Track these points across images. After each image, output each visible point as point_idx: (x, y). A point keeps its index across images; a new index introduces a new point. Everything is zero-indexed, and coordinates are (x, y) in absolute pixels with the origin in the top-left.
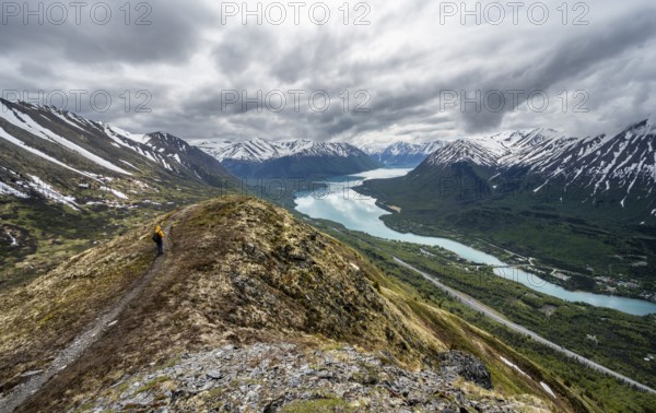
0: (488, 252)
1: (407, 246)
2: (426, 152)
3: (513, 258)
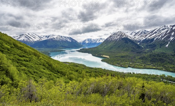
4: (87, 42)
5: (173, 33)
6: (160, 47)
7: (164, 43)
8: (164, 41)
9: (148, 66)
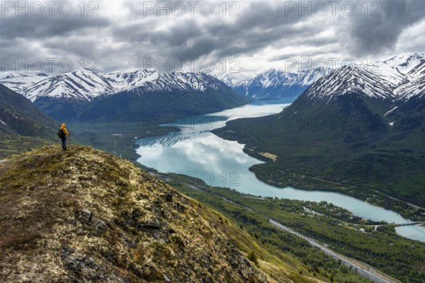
0: (388, 207)
1: (287, 204)
2: (306, 82)
3: (418, 213)
4: (267, 83)
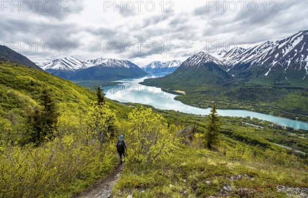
4: (153, 67)
5: (278, 54)
6: (257, 77)
7: (262, 70)
8: (263, 67)
9: (234, 105)
